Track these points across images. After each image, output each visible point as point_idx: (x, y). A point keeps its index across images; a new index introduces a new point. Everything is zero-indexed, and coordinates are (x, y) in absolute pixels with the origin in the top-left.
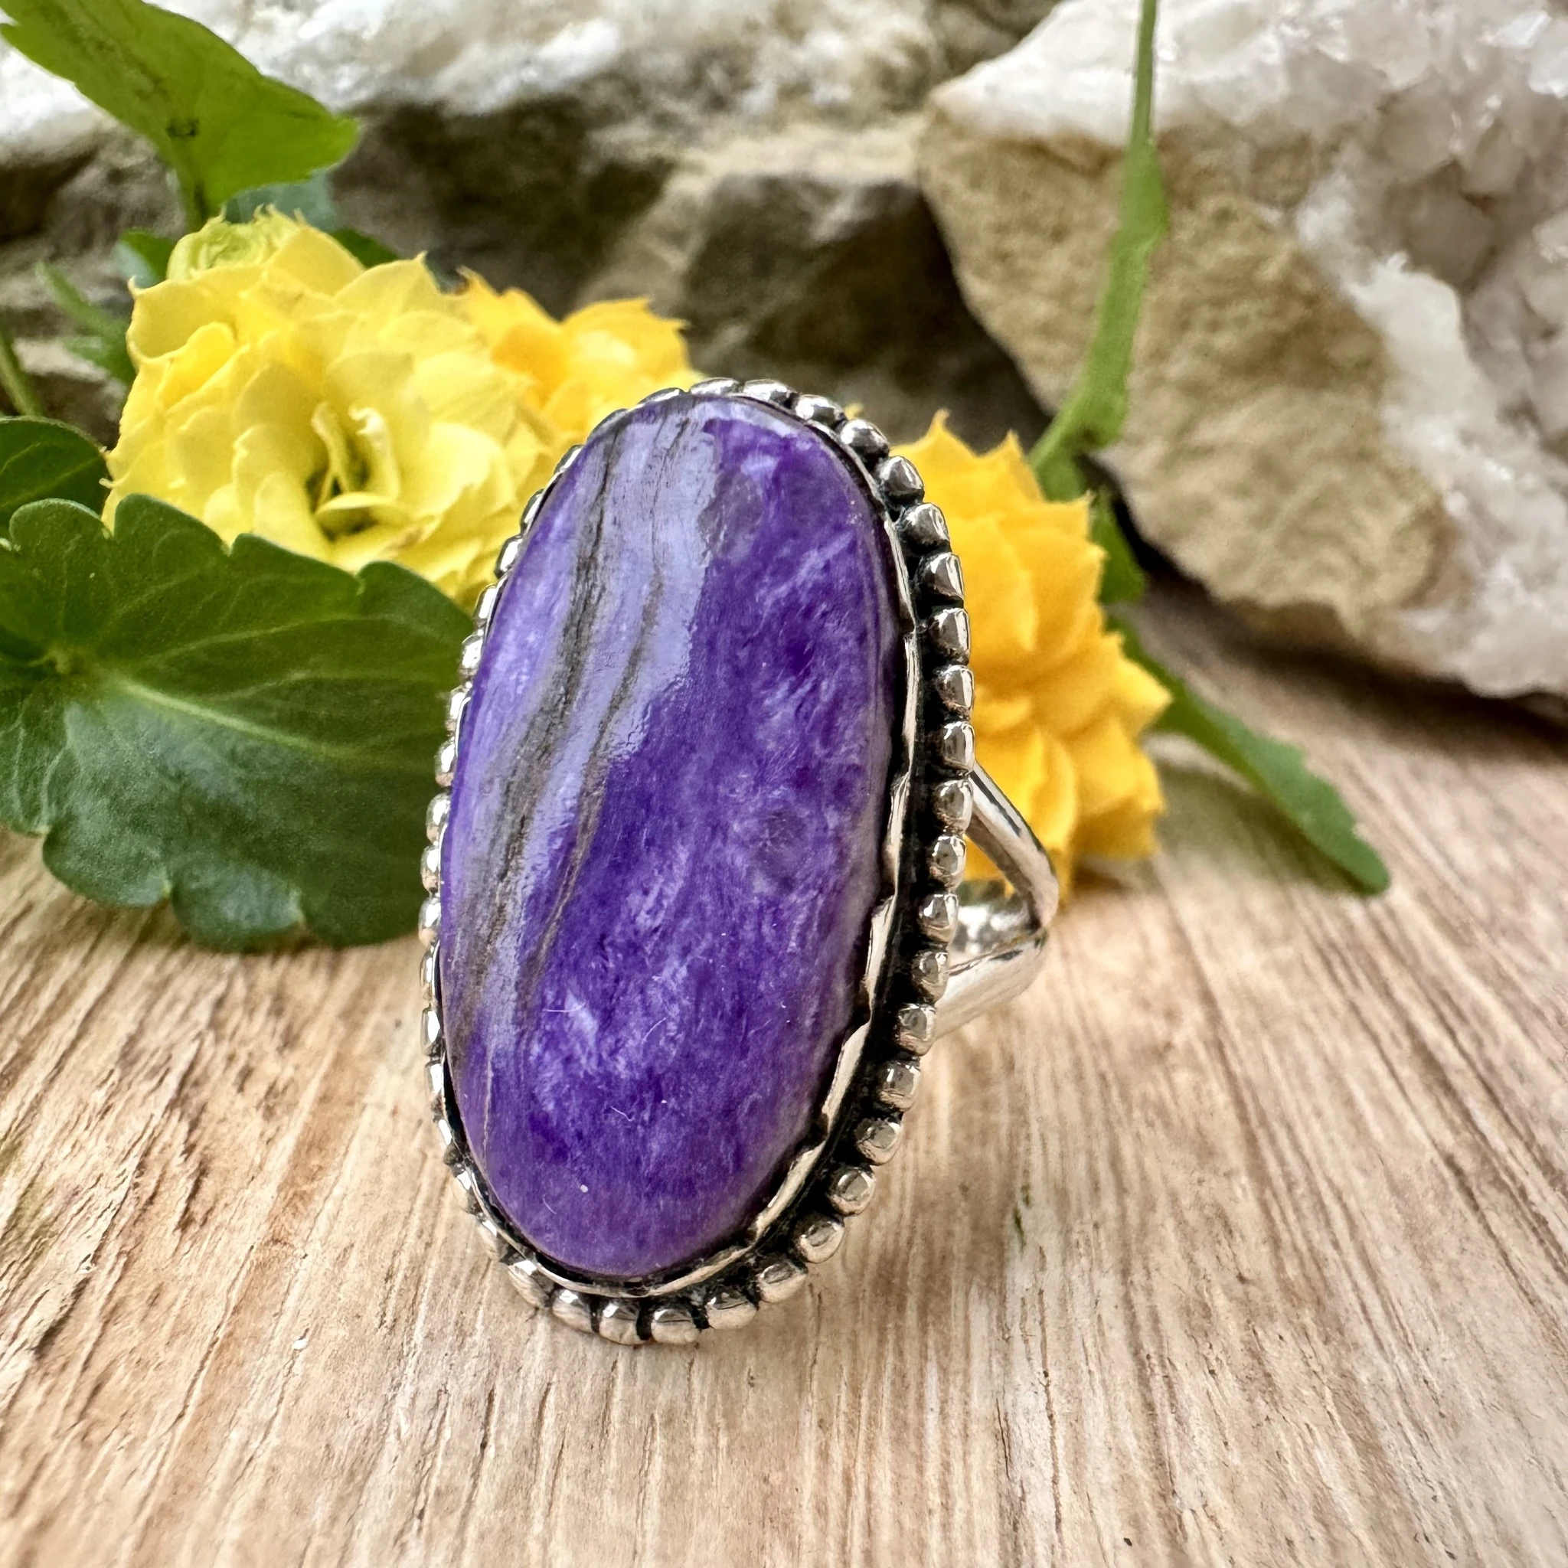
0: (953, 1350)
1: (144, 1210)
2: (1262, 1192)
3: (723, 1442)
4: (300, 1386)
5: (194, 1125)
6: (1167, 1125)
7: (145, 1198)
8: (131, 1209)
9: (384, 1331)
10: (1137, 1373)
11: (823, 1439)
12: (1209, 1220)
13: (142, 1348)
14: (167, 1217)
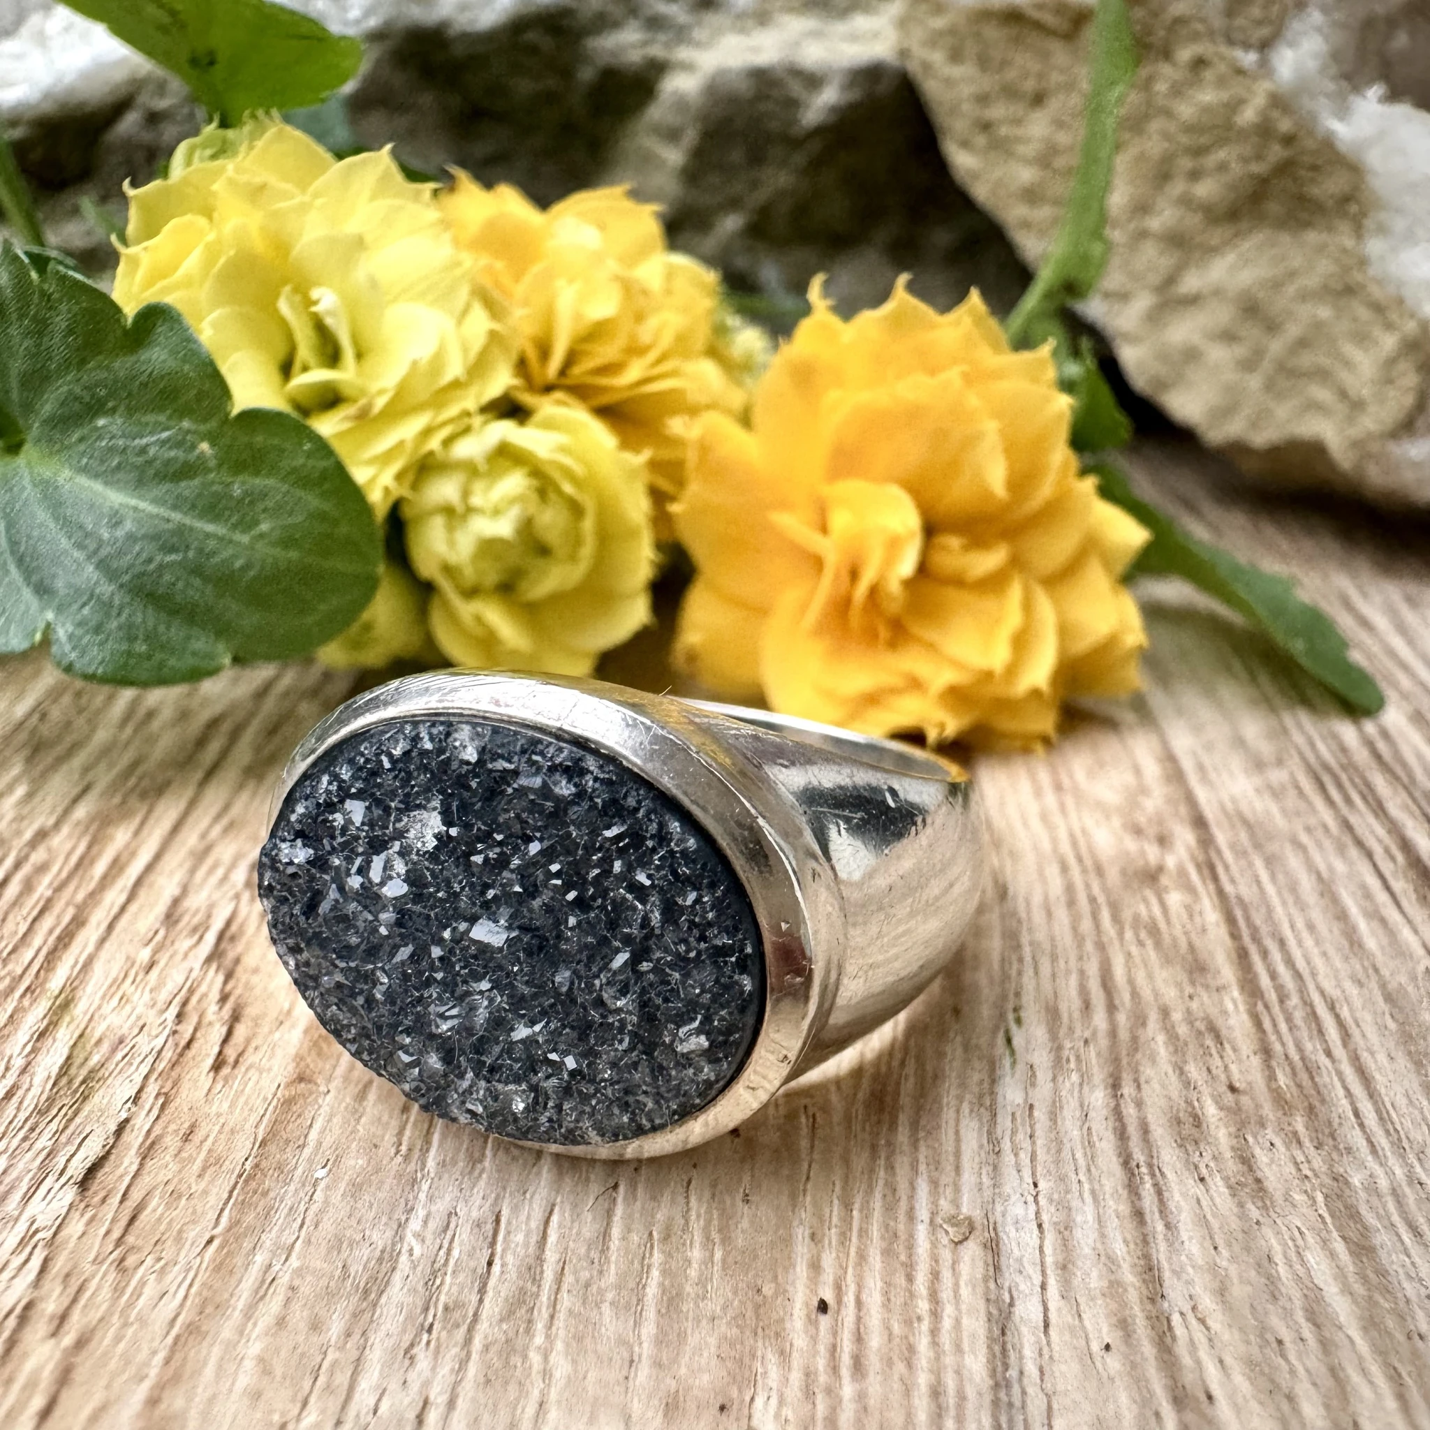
0: (944, 1164)
1: (181, 1055)
2: (1256, 1005)
3: (718, 1255)
4: (321, 1211)
5: (229, 976)
6: (1158, 944)
7: (183, 1043)
8: (170, 1054)
9: (399, 1159)
10: (1126, 1182)
11: (815, 1252)
12: (1200, 1033)
13: (176, 1180)
14: (203, 1060)
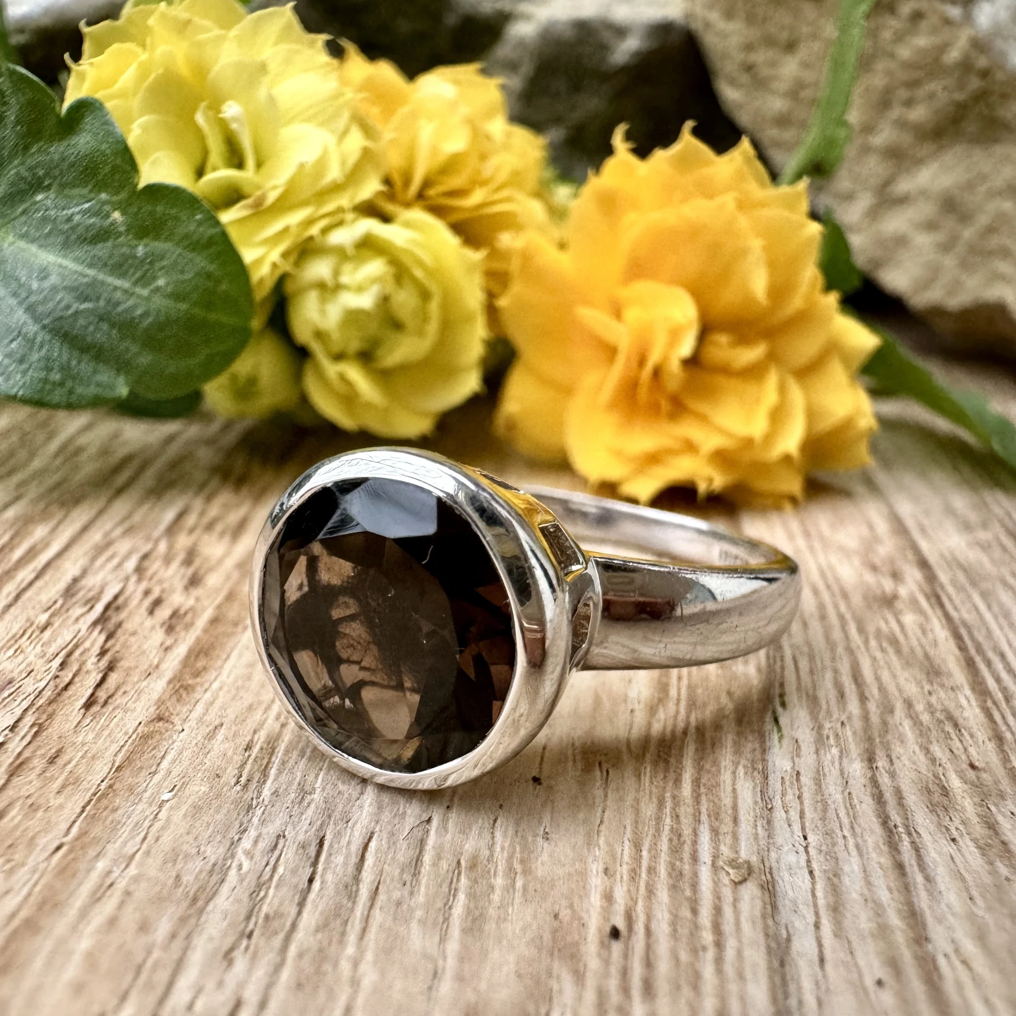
0: (723, 815)
1: (59, 695)
2: (985, 702)
3: (519, 884)
4: (163, 828)
5: (110, 637)
6: (898, 652)
7: (62, 685)
8: (49, 693)
9: (238, 788)
10: (887, 839)
11: (608, 883)
12: (940, 722)
13: (36, 795)
14: (77, 700)
